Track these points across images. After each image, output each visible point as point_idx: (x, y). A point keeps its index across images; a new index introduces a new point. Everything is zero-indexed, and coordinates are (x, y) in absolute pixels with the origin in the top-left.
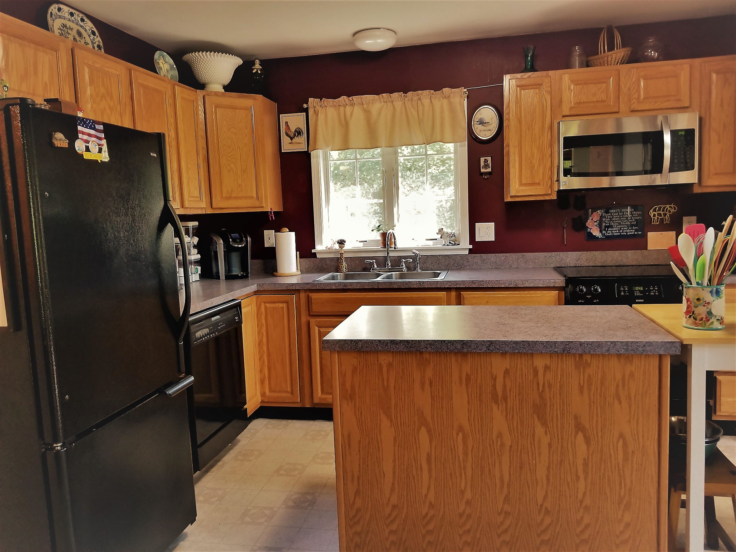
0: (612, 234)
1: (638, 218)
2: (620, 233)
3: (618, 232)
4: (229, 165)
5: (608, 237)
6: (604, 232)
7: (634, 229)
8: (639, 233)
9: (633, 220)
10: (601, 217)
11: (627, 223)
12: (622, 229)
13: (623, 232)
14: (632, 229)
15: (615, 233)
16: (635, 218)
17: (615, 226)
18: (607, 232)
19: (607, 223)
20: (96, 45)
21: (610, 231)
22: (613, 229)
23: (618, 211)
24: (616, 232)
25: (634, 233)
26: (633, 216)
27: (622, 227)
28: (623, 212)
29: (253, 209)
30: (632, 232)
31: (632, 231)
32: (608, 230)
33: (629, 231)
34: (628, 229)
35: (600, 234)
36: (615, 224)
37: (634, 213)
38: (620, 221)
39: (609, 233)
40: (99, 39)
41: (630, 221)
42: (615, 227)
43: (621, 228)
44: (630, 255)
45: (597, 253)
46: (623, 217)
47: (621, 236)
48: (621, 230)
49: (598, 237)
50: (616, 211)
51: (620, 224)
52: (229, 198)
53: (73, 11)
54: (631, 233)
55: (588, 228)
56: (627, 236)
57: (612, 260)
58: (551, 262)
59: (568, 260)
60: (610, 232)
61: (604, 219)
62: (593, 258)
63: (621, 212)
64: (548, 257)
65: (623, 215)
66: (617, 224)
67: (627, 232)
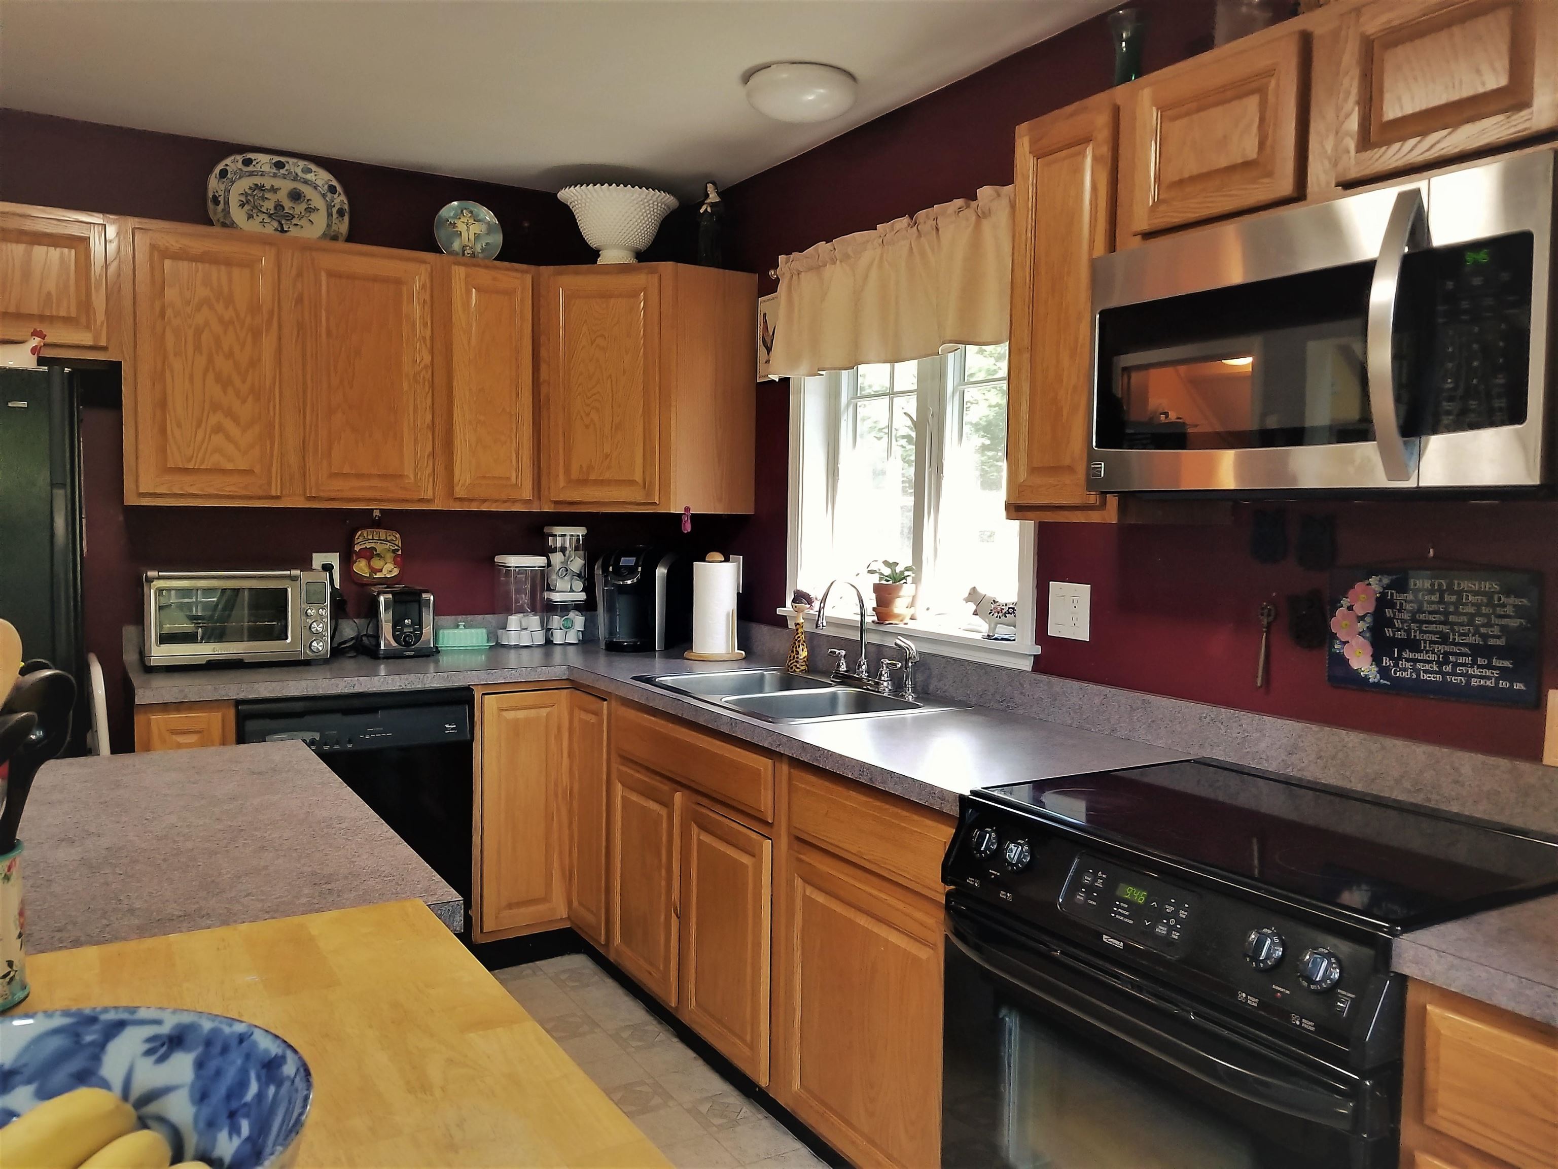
0: (1414, 676)
1: (1514, 623)
2: (1444, 674)
3: (1435, 668)
4: (588, 415)
5: (1399, 687)
6: (1386, 661)
7: (1495, 668)
8: (1518, 686)
9: (1496, 631)
10: (1383, 602)
11: (1470, 640)
12: (1451, 658)
13: (1454, 674)
14: (1489, 667)
15: (1426, 672)
16: (1504, 622)
17: (1425, 643)
18: (1396, 665)
19: (1399, 630)
20: (334, 210)
21: (1408, 660)
22: (1418, 656)
23: (1440, 585)
24: (1427, 667)
25: (1497, 683)
26: (1494, 611)
27: (1453, 654)
28: (1459, 593)
29: (637, 507)
30: (1489, 678)
31: (1488, 673)
32: (1400, 658)
33: (1477, 672)
34: (1474, 662)
35: (1374, 669)
36: (1426, 636)
37: (1500, 599)
38: (1446, 629)
39: (1405, 670)
40: (343, 198)
41: (1483, 630)
42: (1425, 647)
43: (1446, 654)
44: (1466, 770)
45: (1352, 739)
46: (1456, 613)
47: (1442, 691)
48: (1446, 662)
49: (1366, 678)
50: (1432, 585)
51: (1444, 639)
52: (584, 482)
53: (283, 159)
54: (1482, 682)
55: (1338, 639)
56: (1466, 694)
57: (1402, 777)
58: (1216, 740)
59: (1263, 745)
60: (1408, 665)
61: (1389, 613)
62: (1340, 755)
63: (1452, 591)
64: (1208, 720)
65: (1456, 605)
66: (1434, 638)
67: (1469, 677)
